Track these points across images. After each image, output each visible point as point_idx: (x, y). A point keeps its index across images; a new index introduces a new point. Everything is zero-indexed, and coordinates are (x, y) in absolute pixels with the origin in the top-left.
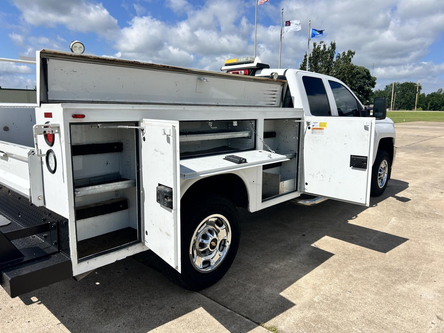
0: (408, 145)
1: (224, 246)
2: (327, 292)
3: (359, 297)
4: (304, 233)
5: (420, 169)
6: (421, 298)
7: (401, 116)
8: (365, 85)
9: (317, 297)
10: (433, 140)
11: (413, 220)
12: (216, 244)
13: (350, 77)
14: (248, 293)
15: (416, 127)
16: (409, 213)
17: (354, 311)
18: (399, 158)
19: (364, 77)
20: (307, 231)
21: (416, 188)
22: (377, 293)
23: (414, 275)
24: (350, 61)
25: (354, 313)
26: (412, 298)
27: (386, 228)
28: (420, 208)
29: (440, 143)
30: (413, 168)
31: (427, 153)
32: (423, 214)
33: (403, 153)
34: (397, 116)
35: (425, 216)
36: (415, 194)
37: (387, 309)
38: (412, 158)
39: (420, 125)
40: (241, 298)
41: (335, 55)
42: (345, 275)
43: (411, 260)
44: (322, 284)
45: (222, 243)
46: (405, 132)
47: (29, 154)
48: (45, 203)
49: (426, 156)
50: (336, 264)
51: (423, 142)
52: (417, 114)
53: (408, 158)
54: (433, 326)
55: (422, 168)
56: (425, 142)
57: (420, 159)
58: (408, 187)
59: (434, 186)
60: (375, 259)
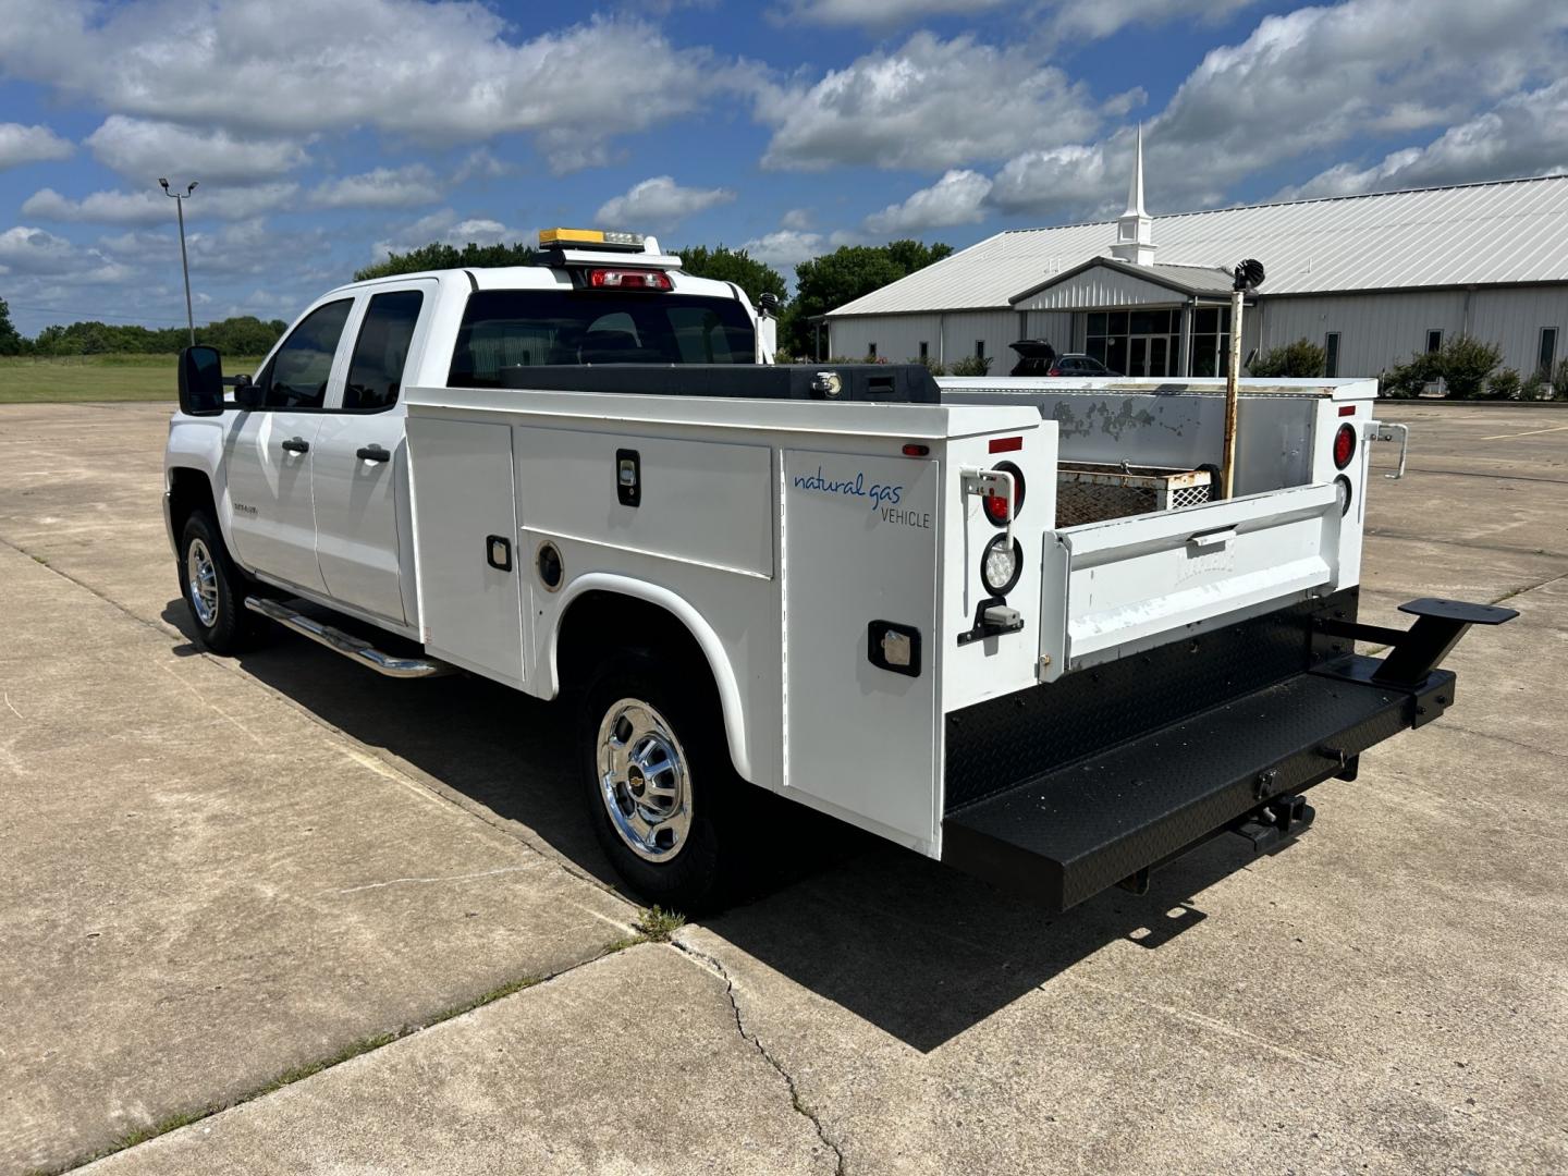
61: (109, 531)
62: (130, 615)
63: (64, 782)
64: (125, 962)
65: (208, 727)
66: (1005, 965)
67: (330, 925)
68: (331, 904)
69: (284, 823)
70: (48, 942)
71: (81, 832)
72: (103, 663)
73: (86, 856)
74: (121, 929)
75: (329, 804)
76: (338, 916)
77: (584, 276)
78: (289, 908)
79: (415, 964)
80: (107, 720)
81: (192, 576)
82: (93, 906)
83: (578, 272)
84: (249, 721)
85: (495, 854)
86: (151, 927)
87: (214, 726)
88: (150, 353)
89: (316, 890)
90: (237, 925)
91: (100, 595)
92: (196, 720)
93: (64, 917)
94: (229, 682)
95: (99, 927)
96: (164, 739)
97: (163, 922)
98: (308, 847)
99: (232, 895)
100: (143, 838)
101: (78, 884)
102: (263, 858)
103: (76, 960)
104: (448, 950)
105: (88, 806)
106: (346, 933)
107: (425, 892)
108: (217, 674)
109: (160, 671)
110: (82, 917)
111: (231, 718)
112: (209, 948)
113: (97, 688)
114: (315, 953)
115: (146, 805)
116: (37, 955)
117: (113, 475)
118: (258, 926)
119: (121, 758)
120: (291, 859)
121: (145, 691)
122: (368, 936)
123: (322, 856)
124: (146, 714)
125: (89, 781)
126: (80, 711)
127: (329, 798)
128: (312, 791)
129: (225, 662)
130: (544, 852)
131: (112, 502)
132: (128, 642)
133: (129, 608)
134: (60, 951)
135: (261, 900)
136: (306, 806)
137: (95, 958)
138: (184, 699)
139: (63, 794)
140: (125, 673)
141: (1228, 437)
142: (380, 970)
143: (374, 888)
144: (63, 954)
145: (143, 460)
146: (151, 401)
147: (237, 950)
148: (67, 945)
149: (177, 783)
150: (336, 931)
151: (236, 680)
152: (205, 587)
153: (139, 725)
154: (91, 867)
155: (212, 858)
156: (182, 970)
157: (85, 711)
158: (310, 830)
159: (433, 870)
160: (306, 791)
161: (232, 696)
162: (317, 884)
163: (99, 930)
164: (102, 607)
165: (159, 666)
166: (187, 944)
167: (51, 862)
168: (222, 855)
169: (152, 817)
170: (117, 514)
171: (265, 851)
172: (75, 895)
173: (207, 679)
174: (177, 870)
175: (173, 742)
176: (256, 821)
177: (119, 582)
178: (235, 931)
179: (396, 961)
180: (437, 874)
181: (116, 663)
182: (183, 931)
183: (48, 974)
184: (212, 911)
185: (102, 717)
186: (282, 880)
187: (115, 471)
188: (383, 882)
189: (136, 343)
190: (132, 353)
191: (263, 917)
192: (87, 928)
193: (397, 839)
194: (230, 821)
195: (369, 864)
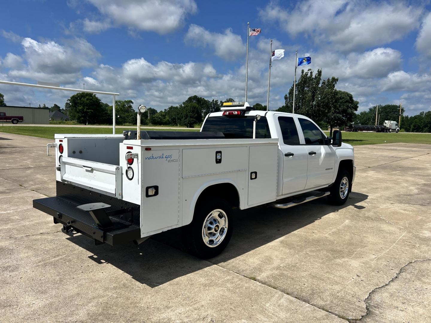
0: (380, 165)
1: (223, 232)
2: (290, 262)
3: (310, 265)
4: (279, 229)
5: (382, 186)
6: (350, 266)
7: (384, 137)
8: (348, 108)
9: (282, 264)
10: (404, 161)
11: (361, 222)
12: (218, 228)
13: (334, 101)
14: (238, 261)
15: (395, 148)
16: (361, 217)
17: (305, 271)
18: (368, 176)
19: (347, 101)
20: (281, 228)
21: (373, 200)
22: (322, 263)
23: (350, 254)
24: (334, 87)
25: (305, 272)
26: (344, 266)
27: (340, 227)
28: (371, 214)
29: (409, 164)
30: (377, 185)
31: (394, 172)
32: (370, 218)
33: (373, 172)
34: (380, 137)
35: (372, 219)
36: (370, 205)
37: (326, 271)
38: (379, 176)
39: (399, 146)
40: (234, 264)
41: (321, 82)
42: (303, 253)
43: (351, 246)
44: (287, 258)
45: (222, 230)
46: (382, 153)
47: (116, 169)
48: (122, 197)
49: (392, 175)
50: (298, 247)
51: (395, 162)
52: (399, 135)
53: (376, 176)
54: (353, 279)
55: (384, 185)
56: (397, 162)
57: (385, 177)
58: (367, 198)
59: (388, 199)
60: (326, 245)
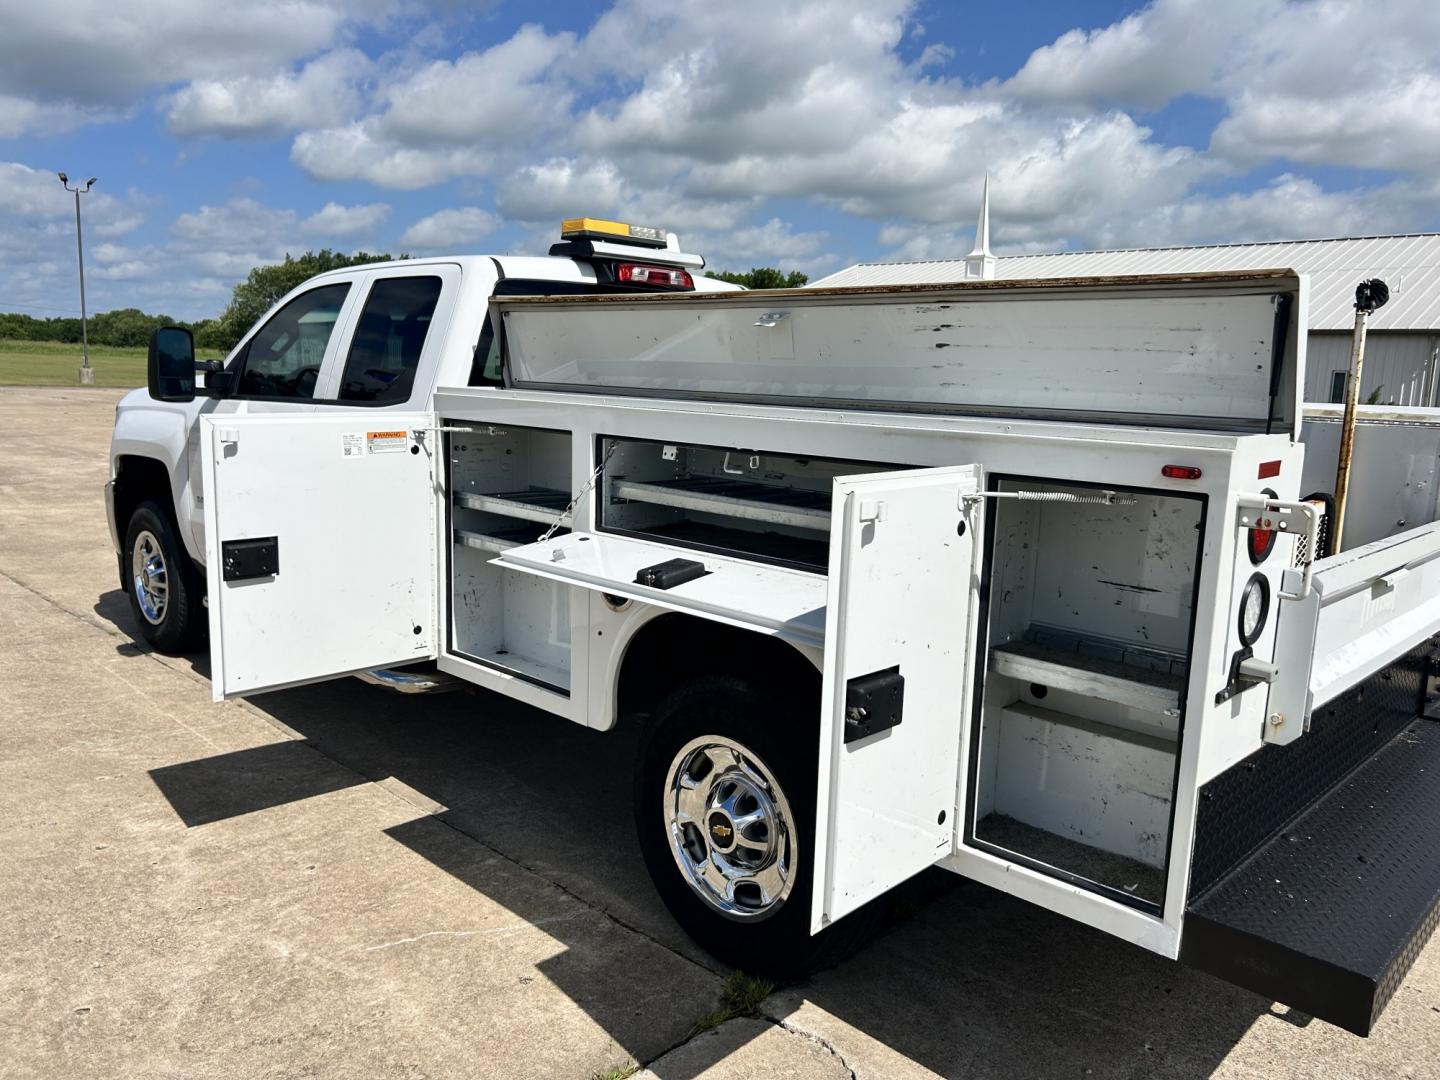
61: (20, 515)
62: (57, 607)
63: (15, 805)
64: (127, 1048)
65: (167, 739)
66: (1147, 1046)
67: (365, 994)
68: (360, 965)
69: (281, 858)
70: (29, 1021)
71: (46, 869)
72: (37, 661)
73: (55, 902)
74: (115, 1003)
75: (326, 834)
76: (371, 982)
77: (610, 269)
78: (311, 973)
79: (480, 1049)
80: (54, 729)
81: (137, 570)
82: (76, 969)
83: (605, 266)
84: (213, 731)
85: (529, 899)
86: (149, 998)
87: (175, 737)
88: (35, 340)
89: (338, 948)
90: (254, 996)
91: (22, 584)
92: (153, 730)
93: (41, 983)
94: (181, 685)
95: (88, 999)
96: (120, 752)
97: (164, 991)
98: (315, 890)
99: (240, 955)
100: (119, 877)
101: (52, 939)
102: (265, 904)
103: (67, 1045)
104: (513, 1029)
105: (47, 835)
106: (386, 1005)
107: (464, 950)
108: (167, 676)
109: (103, 673)
110: (64, 985)
111: (192, 729)
112: (226, 1028)
113: (35, 690)
114: (356, 1034)
115: (115, 835)
116: (16, 1038)
117: (16, 458)
118: (279, 997)
119: (76, 776)
120: (298, 906)
121: (90, 695)
122: (414, 1010)
123: (334, 901)
124: (96, 722)
125: (44, 803)
126: (20, 717)
127: (324, 827)
128: (303, 818)
129: (171, 662)
130: (581, 896)
131: (18, 485)
132: (60, 638)
133: (56, 600)
134: (45, 1034)
135: (275, 961)
136: (300, 837)
137: (90, 1043)
138: (135, 705)
139: (15, 820)
140: (63, 673)
141: (1343, 465)
142: (438, 1057)
143: (404, 944)
144: (49, 1038)
145: (44, 443)
146: (41, 386)
147: (260, 1031)
148: (52, 1024)
149: (146, 807)
150: (373, 1003)
151: (188, 683)
152: (153, 583)
153: (90, 734)
154: (65, 917)
155: (205, 906)
156: (200, 1060)
157: (26, 717)
158: (312, 868)
159: (465, 920)
160: (296, 818)
161: (188, 701)
162: (337, 939)
163: (89, 1003)
164: (26, 598)
165: (99, 667)
166: (199, 1022)
167: (16, 909)
168: (217, 902)
169: (125, 850)
170: (27, 498)
171: (265, 895)
172: (51, 954)
173: (155, 682)
174: (167, 920)
175: (132, 757)
176: (248, 856)
177: (40, 571)
178: (252, 1003)
179: (455, 1045)
180: (472, 925)
181: (51, 661)
182: (191, 1005)
183: (35, 1067)
184: (220, 976)
185: (47, 725)
186: (294, 934)
187: (16, 454)
188: (413, 936)
189: (22, 330)
190: (17, 339)
191: (282, 983)
192: (74, 1001)
193: (414, 879)
194: (218, 856)
195: (391, 912)
